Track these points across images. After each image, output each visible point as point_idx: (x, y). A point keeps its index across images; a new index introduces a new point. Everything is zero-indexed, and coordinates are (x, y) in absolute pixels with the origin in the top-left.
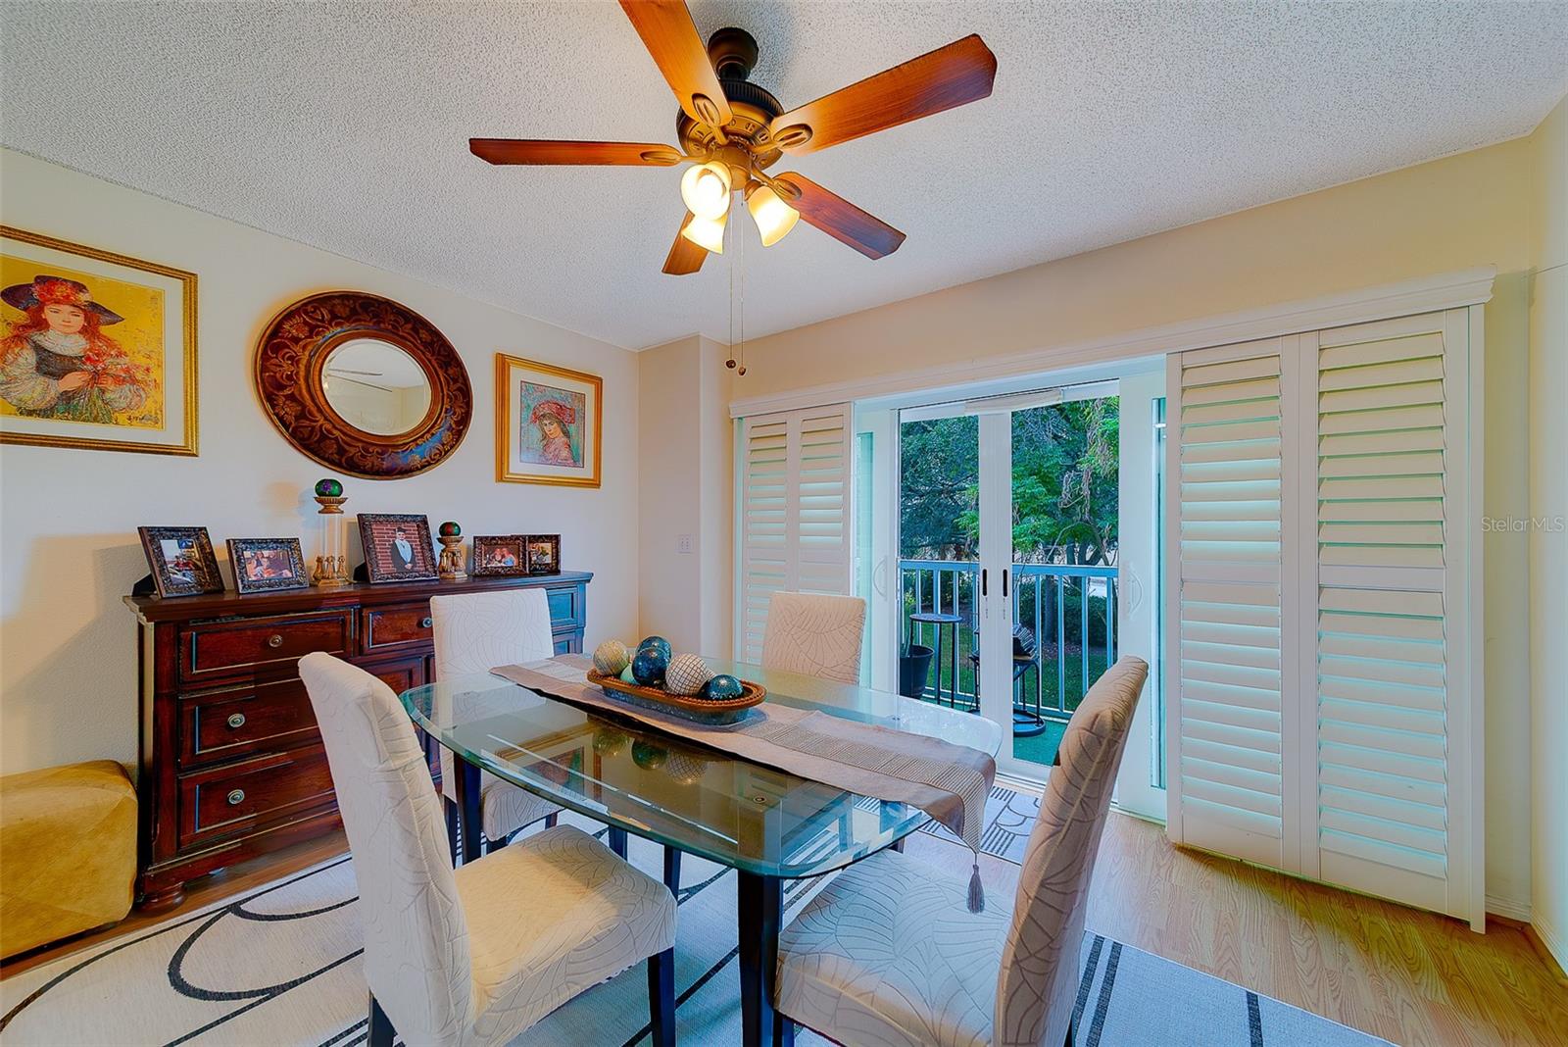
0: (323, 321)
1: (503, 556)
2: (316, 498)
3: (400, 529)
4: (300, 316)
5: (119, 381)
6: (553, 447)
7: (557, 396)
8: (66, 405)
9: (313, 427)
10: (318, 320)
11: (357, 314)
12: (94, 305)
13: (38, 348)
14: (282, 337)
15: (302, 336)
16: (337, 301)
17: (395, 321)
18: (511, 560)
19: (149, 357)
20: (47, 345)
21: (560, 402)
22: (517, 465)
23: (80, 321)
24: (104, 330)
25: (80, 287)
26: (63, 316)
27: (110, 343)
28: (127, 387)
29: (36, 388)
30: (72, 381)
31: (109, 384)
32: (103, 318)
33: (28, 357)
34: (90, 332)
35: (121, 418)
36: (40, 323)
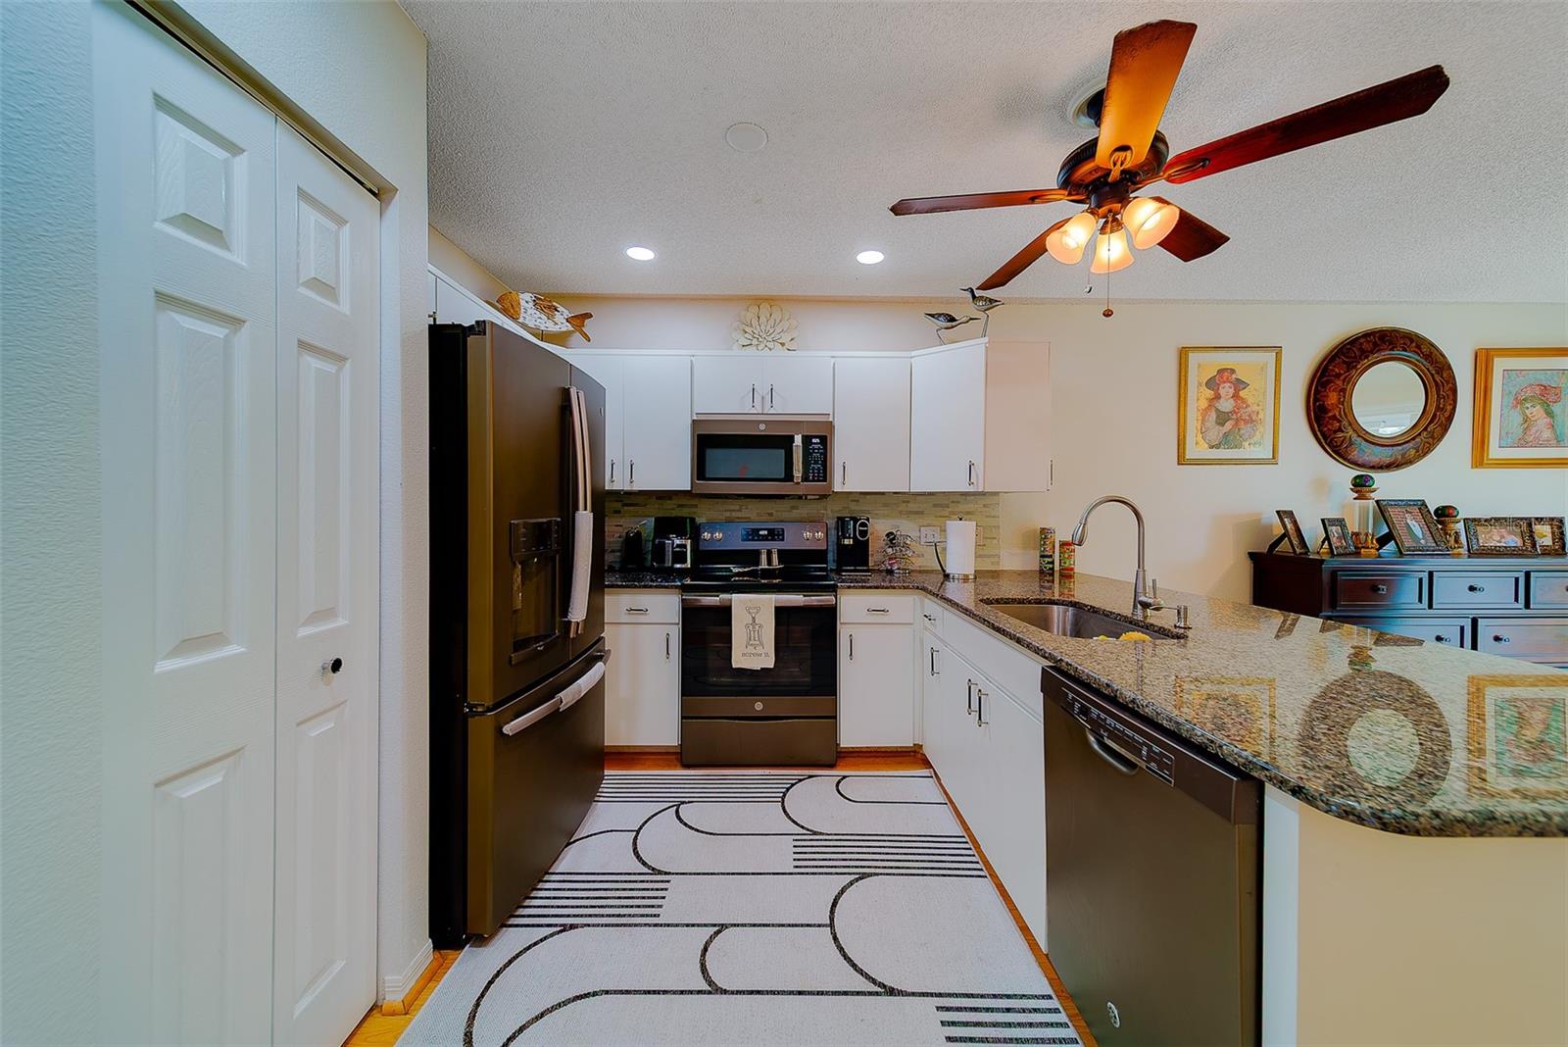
0: (1355, 357)
1: (1502, 537)
2: (1352, 489)
3: (1407, 512)
4: (1339, 358)
5: (1246, 422)
6: (1534, 430)
7: (1542, 377)
8: (1225, 441)
9: (1345, 437)
10: (1352, 357)
11: (1379, 345)
12: (1237, 379)
13: (1217, 410)
14: (1329, 376)
15: (1342, 372)
16: (1362, 340)
17: (1404, 344)
18: (1513, 540)
19: (1258, 405)
20: (1220, 408)
21: (1544, 383)
22: (1495, 451)
23: (1232, 391)
24: (1241, 393)
25: (1233, 371)
26: (1226, 390)
27: (1243, 401)
28: (1249, 425)
29: (1216, 433)
30: (1229, 425)
31: (1242, 425)
32: (1242, 386)
33: (1213, 415)
34: (1236, 396)
35: (1246, 444)
36: (1218, 397)
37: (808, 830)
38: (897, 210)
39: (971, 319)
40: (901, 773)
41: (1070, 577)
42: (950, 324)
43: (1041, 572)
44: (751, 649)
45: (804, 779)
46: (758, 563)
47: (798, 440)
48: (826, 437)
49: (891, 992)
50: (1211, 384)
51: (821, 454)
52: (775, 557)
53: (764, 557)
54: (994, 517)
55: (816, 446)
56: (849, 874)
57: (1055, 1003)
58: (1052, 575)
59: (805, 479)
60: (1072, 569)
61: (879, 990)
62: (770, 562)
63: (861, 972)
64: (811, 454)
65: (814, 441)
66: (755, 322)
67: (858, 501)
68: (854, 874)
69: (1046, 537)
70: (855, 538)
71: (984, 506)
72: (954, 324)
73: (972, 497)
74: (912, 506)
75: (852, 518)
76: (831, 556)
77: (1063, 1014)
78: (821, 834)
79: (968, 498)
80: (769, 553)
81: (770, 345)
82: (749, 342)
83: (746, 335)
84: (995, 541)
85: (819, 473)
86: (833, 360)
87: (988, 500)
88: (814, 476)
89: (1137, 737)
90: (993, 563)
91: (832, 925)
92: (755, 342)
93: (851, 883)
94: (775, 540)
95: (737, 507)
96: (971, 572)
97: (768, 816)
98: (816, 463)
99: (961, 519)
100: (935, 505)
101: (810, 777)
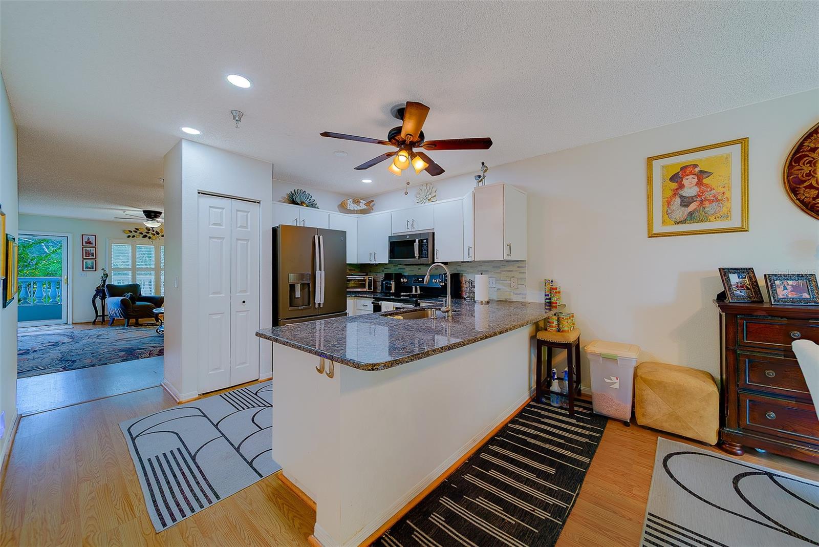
5: (711, 202)
8: (691, 217)
12: (701, 171)
13: (681, 197)
14: (803, 152)
19: (724, 187)
20: (684, 194)
23: (696, 180)
24: (705, 181)
25: (695, 166)
26: (690, 180)
27: (707, 186)
28: (714, 204)
29: (680, 213)
30: (693, 206)
31: (707, 204)
32: (704, 176)
33: (678, 200)
34: (699, 183)
35: (712, 218)
36: (681, 186)
43: (546, 304)
46: (412, 291)
47: (417, 241)
48: (428, 239)
50: (675, 178)
51: (427, 246)
52: (418, 289)
53: (414, 289)
54: (523, 273)
55: (425, 243)
59: (419, 257)
62: (416, 291)
64: (423, 247)
65: (424, 241)
71: (518, 267)
72: (480, 179)
80: (416, 288)
81: (425, 201)
84: (524, 286)
85: (426, 254)
87: (520, 264)
88: (424, 256)
90: (523, 298)
92: (420, 201)
98: (425, 250)
99: (482, 274)
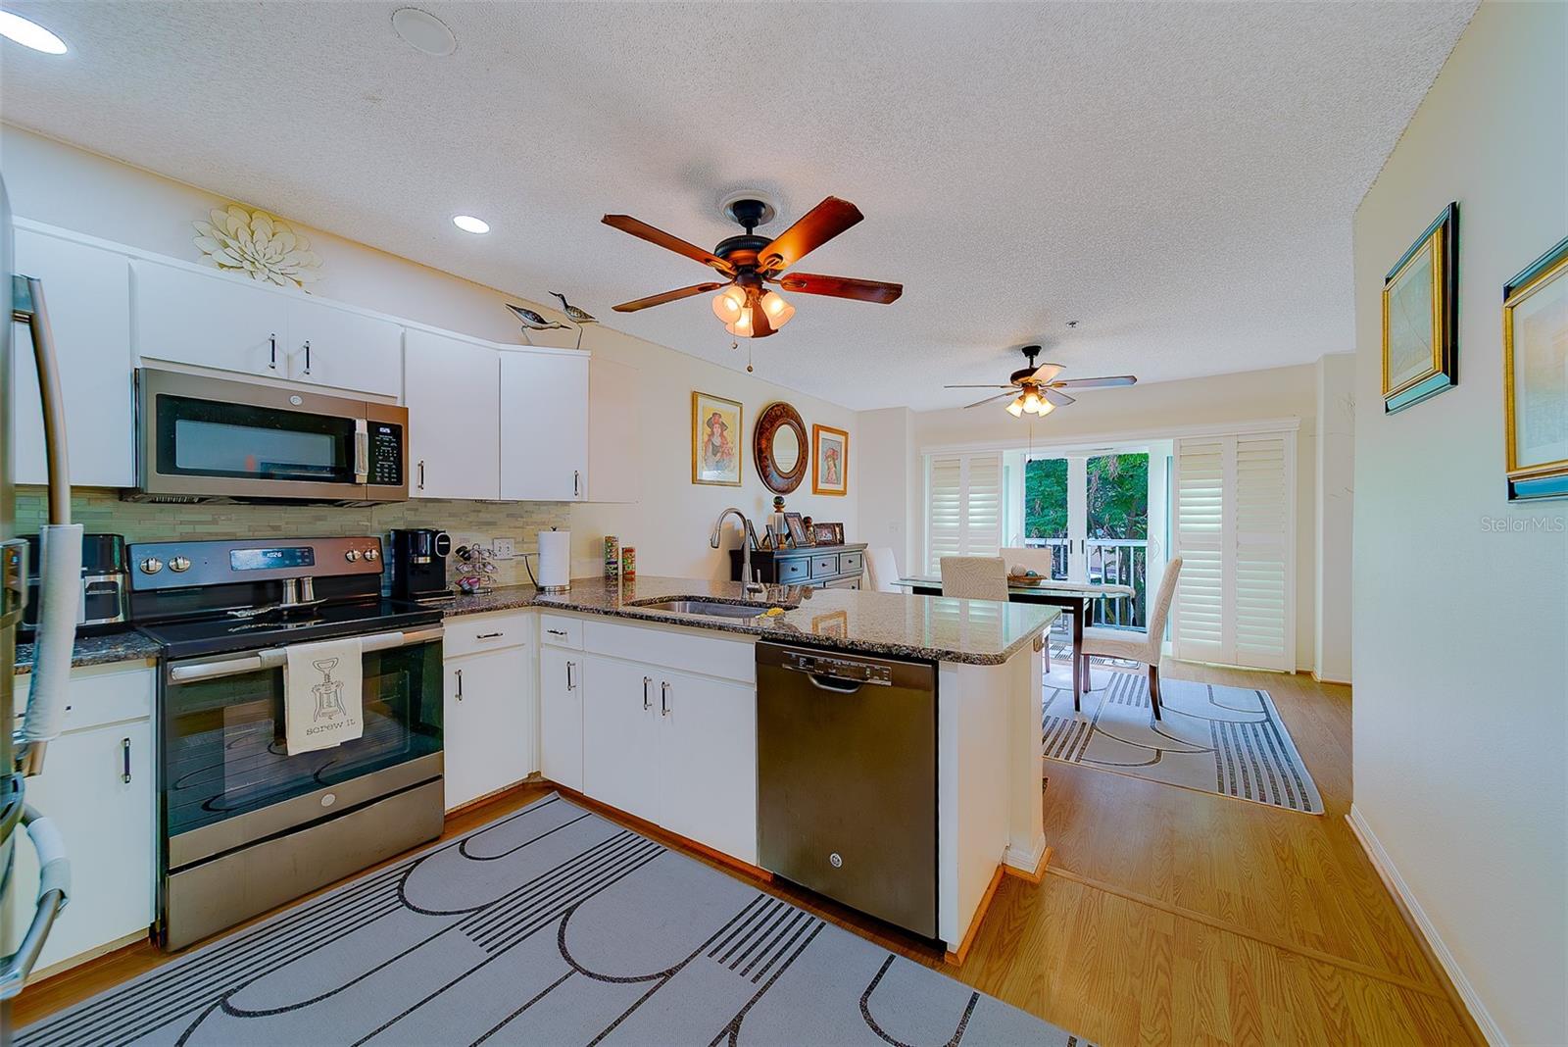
0: (773, 419)
1: (826, 535)
2: (774, 506)
3: (797, 520)
4: (766, 418)
5: (727, 454)
6: (831, 474)
9: (769, 470)
10: (771, 419)
11: (782, 413)
12: (722, 423)
13: (713, 444)
14: (762, 430)
15: (768, 428)
16: (776, 408)
17: (790, 415)
20: (714, 442)
21: (834, 448)
23: (720, 431)
24: (724, 433)
25: (720, 416)
26: (717, 429)
27: (725, 439)
28: (728, 456)
29: (712, 461)
30: (718, 455)
31: (725, 455)
32: (724, 428)
33: (711, 447)
34: (722, 435)
35: (727, 471)
36: (713, 433)
37: (470, 911)
38: (611, 220)
39: (562, 326)
40: (520, 811)
41: (632, 580)
42: (539, 325)
43: (607, 577)
44: (324, 721)
45: (412, 868)
46: (280, 599)
47: (361, 427)
48: (400, 427)
49: (671, 973)
50: (710, 423)
51: (393, 448)
52: (308, 588)
53: (291, 590)
55: (386, 438)
56: (556, 917)
57: (767, 897)
58: (617, 579)
59: (371, 479)
60: (633, 573)
61: (661, 979)
62: (300, 596)
63: (637, 980)
64: (379, 447)
65: (381, 430)
66: (244, 236)
67: (417, 509)
68: (559, 916)
69: (612, 545)
70: (433, 555)
72: (544, 326)
73: (545, 508)
74: (484, 516)
75: (427, 531)
76: (385, 581)
77: (776, 899)
78: (488, 906)
79: (542, 508)
80: (299, 583)
81: (279, 279)
82: (234, 263)
83: (228, 250)
85: (389, 473)
86: (403, 330)
88: (382, 477)
89: (861, 665)
91: (577, 968)
92: (247, 265)
93: (564, 924)
94: (298, 565)
95: (209, 518)
96: (566, 583)
97: (402, 927)
98: (386, 459)
99: (554, 530)
100: (508, 516)
101: (418, 862)
